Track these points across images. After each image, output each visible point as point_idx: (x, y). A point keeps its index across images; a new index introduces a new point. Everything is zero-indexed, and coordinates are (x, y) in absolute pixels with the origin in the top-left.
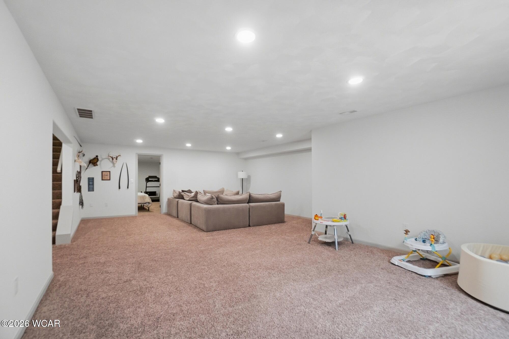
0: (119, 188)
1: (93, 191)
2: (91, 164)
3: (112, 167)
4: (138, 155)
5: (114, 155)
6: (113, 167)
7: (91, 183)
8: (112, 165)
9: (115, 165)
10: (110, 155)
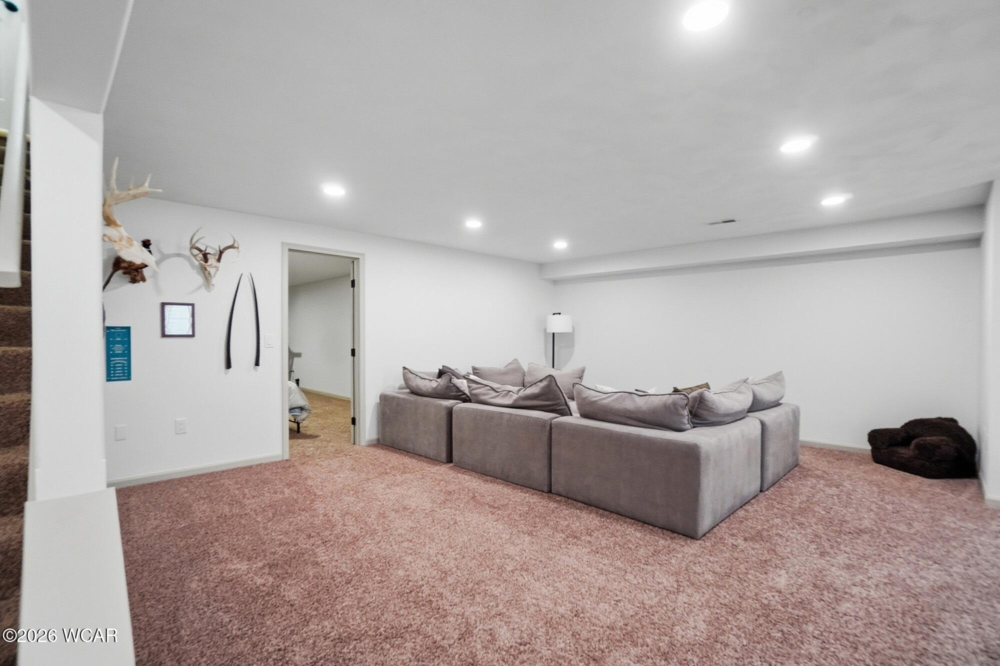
0: (228, 365)
1: (129, 378)
2: (120, 272)
3: (199, 288)
4: (290, 250)
5: (211, 245)
6: (203, 288)
7: (118, 348)
8: (199, 279)
9: (214, 281)
10: (197, 245)
